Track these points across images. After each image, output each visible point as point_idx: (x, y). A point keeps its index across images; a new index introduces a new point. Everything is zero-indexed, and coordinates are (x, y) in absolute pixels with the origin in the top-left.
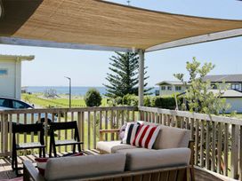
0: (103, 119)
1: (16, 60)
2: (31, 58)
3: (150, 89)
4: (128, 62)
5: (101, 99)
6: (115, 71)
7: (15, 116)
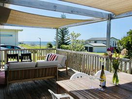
0: (43, 53)
1: (16, 31)
2: (22, 30)
4: (63, 32)
7: (9, 51)
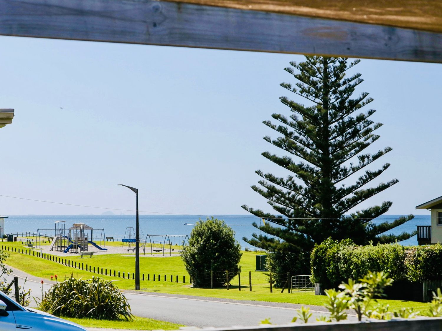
3: (401, 221)
4: (326, 133)
5: (237, 257)
6: (284, 163)
